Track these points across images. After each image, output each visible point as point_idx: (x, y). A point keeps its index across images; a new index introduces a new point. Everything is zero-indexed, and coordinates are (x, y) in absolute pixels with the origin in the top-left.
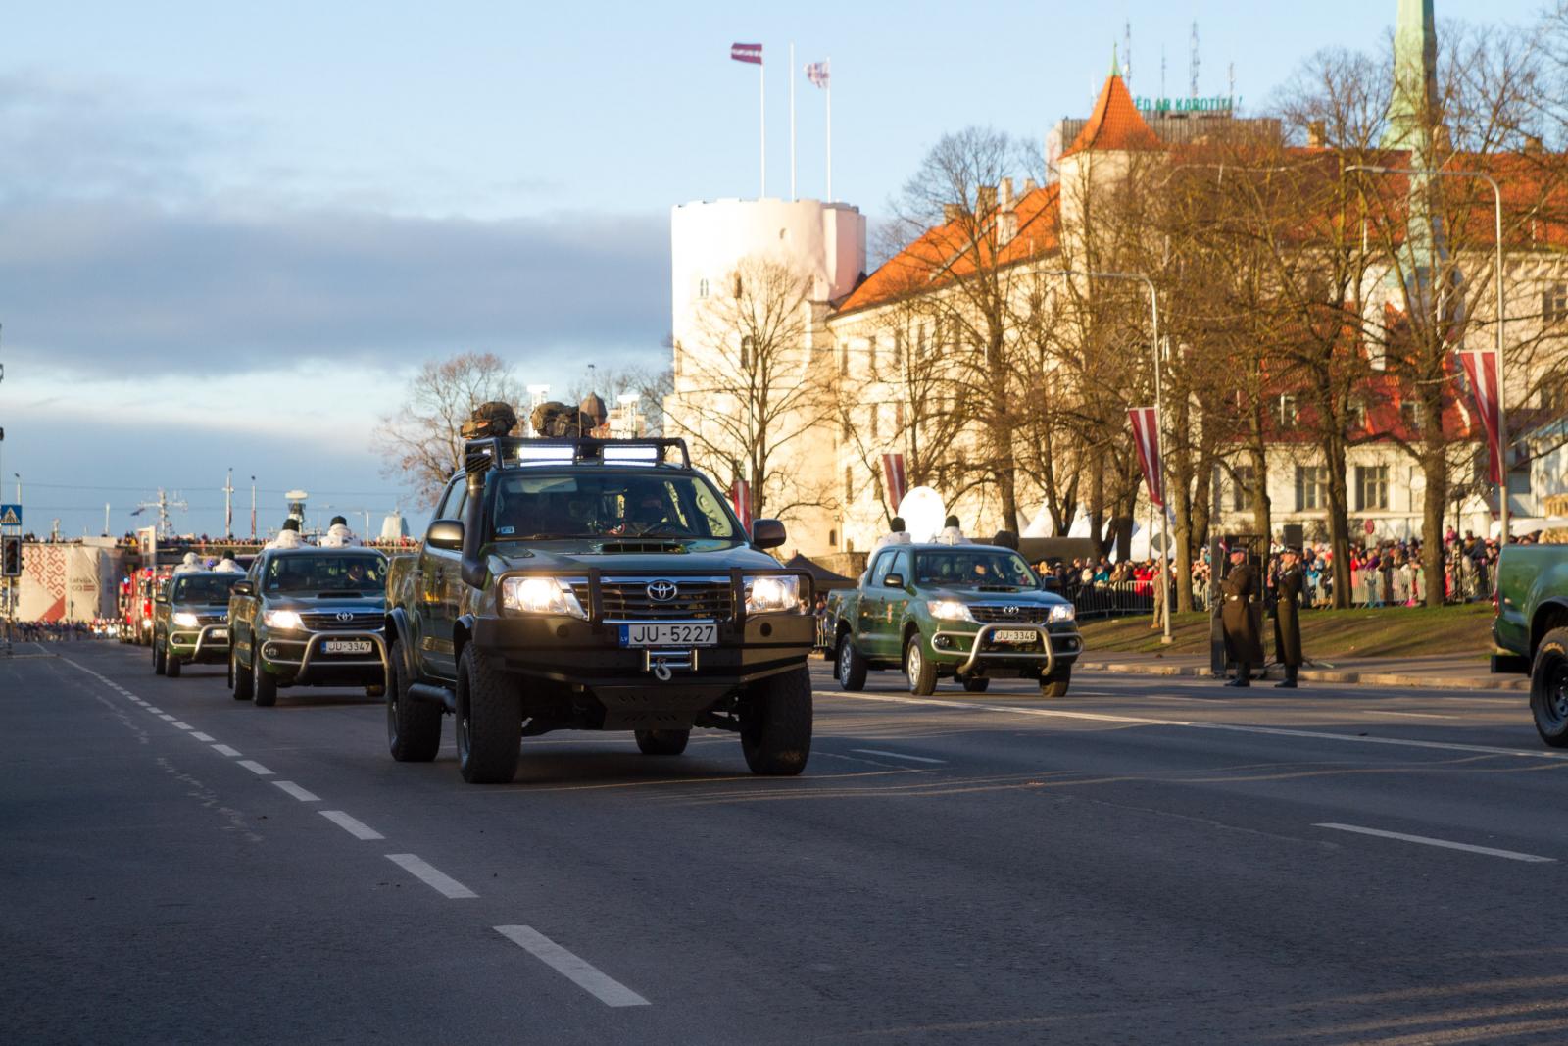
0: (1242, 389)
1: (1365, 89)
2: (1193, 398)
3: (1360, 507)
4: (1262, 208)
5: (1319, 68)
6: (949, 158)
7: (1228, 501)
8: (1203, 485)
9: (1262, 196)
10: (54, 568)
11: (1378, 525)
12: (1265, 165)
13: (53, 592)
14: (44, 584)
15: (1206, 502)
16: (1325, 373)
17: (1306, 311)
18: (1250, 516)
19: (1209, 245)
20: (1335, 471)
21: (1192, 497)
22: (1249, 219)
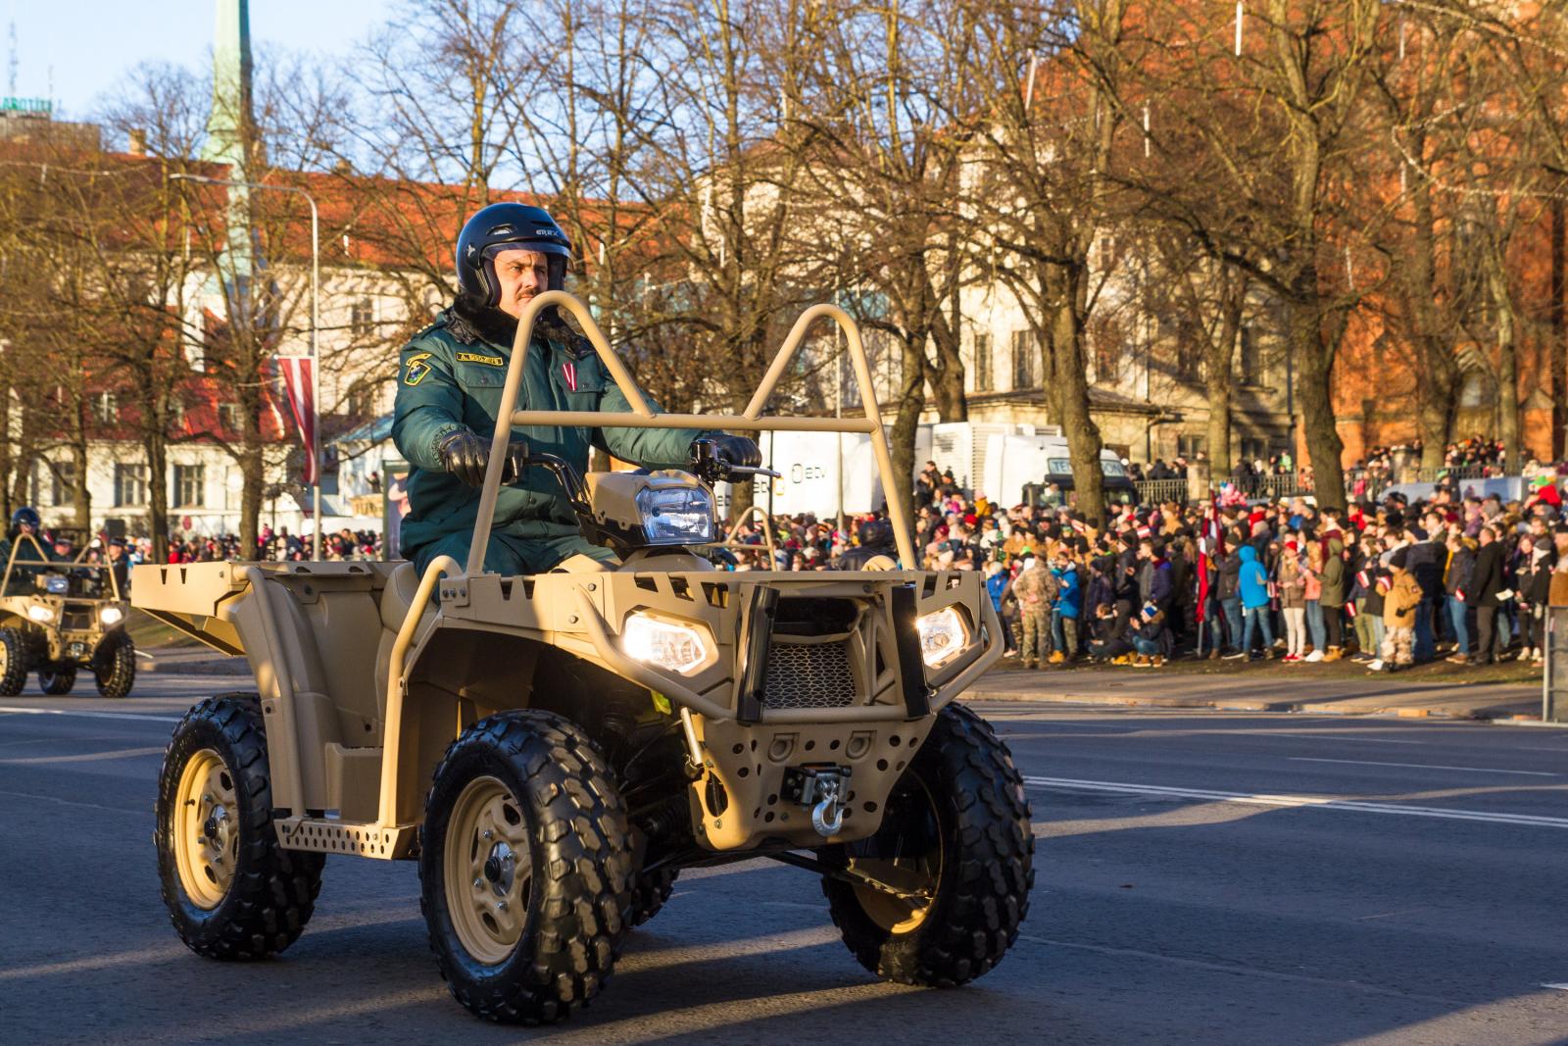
0: (64, 386)
1: (188, 102)
2: (13, 393)
3: (177, 504)
4: (85, 209)
5: (142, 77)
7: (46, 496)
8: (22, 479)
9: (86, 198)
11: (195, 521)
12: (89, 167)
15: (23, 496)
16: (147, 373)
17: (128, 312)
18: (70, 511)
19: (32, 242)
20: (156, 468)
21: (11, 491)
22: (72, 220)
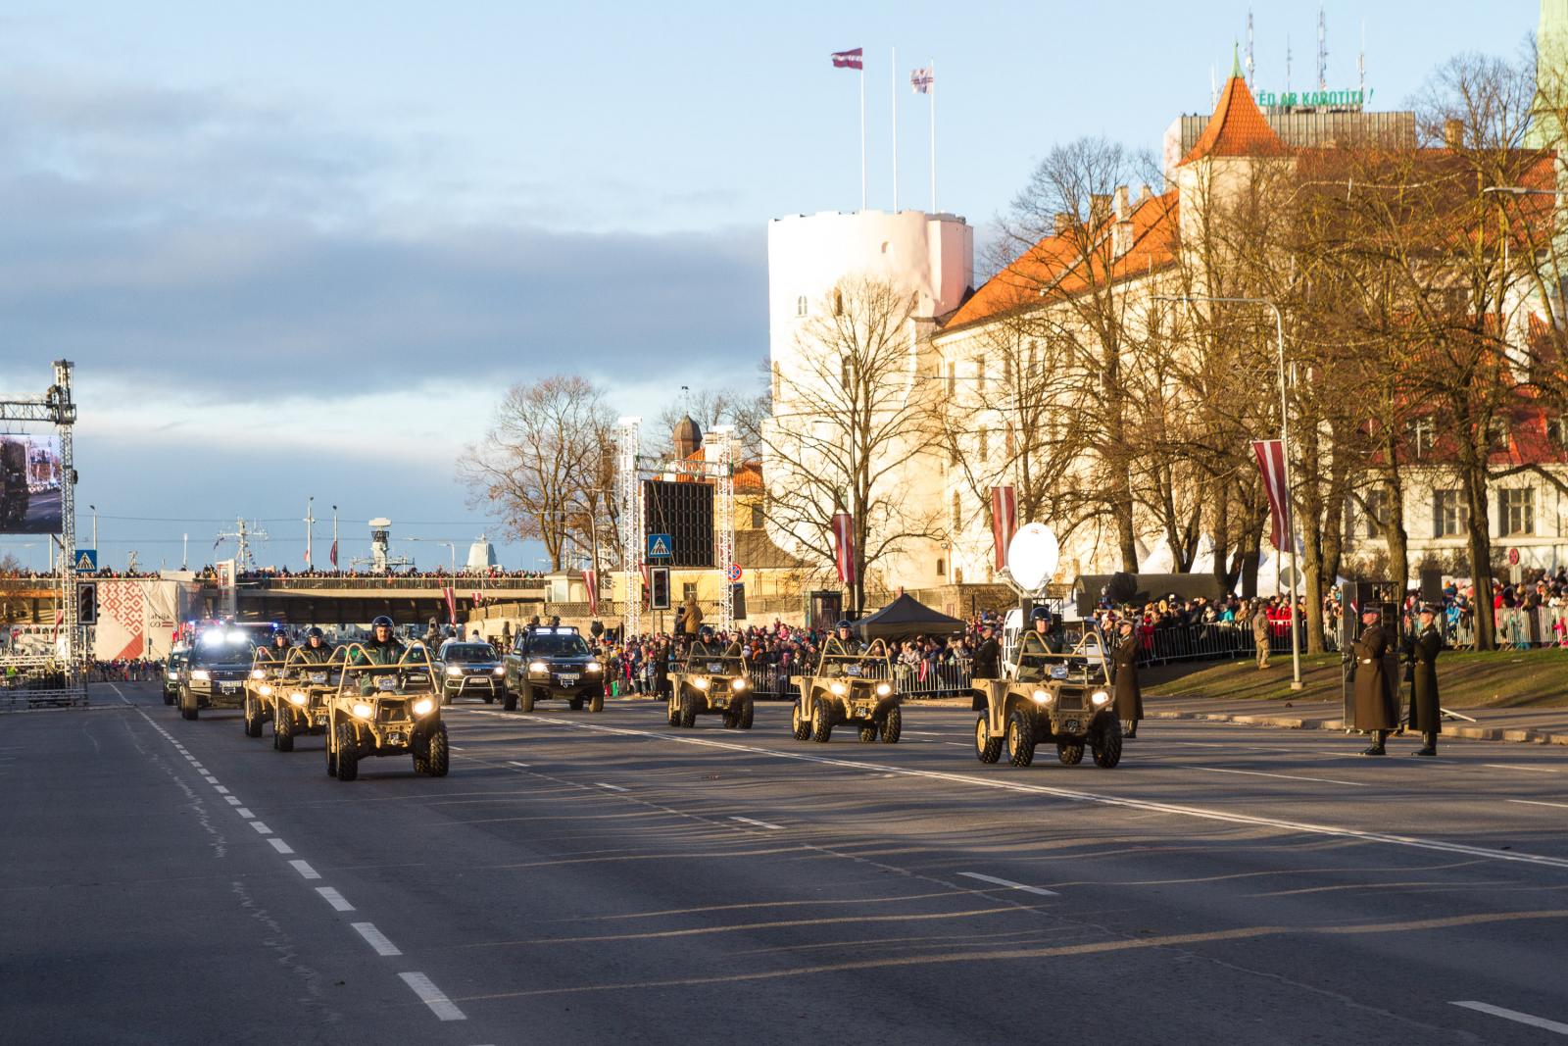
0: (1375, 418)
1: (1504, 98)
2: (1326, 427)
3: (1504, 533)
4: (1394, 227)
5: (1454, 76)
6: (1060, 171)
7: (1361, 531)
8: (1335, 516)
9: (1395, 215)
10: (131, 603)
11: (1523, 553)
12: (1396, 181)
13: (131, 629)
14: (122, 620)
15: (1337, 531)
16: (1464, 400)
17: (1443, 336)
18: (1383, 543)
19: (1338, 265)
20: (1477, 505)
21: (1322, 529)
22: (1379, 240)
